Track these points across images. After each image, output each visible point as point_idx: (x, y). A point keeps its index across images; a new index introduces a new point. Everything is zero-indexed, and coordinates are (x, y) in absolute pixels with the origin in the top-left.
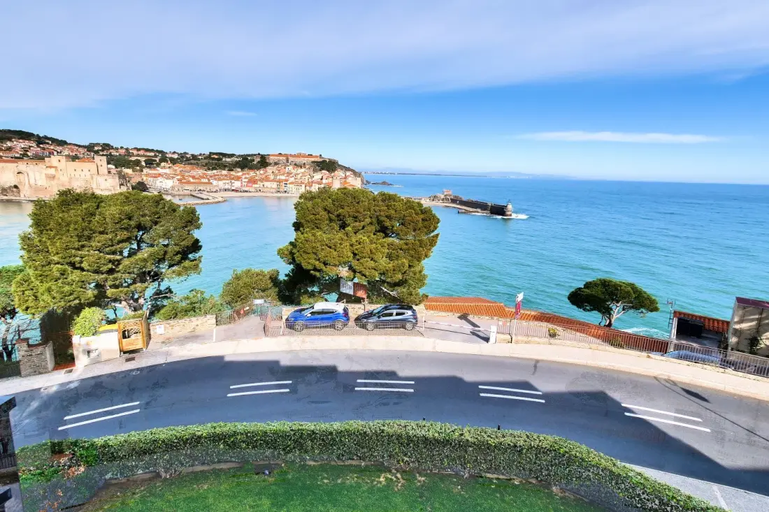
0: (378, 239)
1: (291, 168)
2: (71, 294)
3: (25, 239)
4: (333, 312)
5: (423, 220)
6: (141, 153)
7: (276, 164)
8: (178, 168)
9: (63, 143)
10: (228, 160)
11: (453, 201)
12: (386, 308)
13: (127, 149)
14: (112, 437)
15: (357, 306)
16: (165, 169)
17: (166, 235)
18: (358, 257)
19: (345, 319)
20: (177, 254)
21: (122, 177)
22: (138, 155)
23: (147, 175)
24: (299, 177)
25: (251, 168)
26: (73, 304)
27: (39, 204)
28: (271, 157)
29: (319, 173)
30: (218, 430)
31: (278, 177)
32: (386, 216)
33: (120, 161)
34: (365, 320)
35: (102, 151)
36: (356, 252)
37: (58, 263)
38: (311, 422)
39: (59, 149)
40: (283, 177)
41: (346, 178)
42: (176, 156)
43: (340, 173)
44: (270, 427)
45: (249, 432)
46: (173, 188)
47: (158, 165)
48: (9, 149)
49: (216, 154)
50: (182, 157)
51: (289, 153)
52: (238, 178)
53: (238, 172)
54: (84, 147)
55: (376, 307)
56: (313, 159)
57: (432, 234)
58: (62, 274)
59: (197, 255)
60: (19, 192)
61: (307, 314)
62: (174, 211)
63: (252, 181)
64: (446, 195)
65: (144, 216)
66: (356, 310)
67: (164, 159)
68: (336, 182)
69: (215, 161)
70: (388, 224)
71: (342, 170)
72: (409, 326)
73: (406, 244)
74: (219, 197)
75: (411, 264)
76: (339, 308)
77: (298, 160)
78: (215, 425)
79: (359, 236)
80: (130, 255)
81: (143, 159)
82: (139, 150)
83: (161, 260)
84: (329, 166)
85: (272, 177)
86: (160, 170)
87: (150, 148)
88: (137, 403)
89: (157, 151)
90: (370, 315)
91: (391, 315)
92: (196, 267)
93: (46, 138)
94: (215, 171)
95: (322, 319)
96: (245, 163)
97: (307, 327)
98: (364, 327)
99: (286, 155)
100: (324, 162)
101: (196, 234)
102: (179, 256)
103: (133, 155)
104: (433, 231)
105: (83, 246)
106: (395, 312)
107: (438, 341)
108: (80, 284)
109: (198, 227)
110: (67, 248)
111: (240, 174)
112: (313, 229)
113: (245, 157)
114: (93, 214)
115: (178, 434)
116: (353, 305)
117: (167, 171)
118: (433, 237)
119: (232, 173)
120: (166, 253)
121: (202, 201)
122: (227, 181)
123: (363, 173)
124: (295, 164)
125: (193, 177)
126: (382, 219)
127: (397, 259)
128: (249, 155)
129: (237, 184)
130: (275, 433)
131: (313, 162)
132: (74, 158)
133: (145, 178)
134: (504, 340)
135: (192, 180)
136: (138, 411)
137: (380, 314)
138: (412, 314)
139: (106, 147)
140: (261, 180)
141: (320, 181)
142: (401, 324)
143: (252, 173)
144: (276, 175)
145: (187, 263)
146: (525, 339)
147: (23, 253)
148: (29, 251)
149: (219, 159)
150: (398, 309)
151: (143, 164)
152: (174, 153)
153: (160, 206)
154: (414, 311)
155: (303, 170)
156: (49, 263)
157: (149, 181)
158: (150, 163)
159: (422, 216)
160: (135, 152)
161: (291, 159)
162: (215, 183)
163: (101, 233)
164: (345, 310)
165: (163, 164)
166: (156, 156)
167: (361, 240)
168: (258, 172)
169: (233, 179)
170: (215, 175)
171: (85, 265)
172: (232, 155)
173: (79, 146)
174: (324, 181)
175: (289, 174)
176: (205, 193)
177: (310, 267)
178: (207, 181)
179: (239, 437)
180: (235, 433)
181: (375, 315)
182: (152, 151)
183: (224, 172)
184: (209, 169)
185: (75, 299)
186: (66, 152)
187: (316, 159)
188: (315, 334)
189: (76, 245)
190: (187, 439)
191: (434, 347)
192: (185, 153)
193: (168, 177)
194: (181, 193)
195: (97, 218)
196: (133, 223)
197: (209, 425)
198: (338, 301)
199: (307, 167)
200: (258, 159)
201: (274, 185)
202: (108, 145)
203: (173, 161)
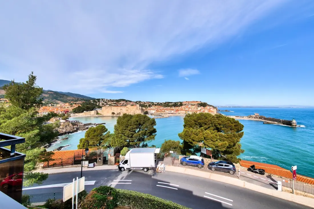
0: (215, 133)
1: (190, 106)
2: (121, 143)
3: (115, 126)
4: (197, 160)
5: (235, 125)
6: (148, 103)
7: (185, 105)
8: (156, 107)
9: (131, 101)
10: (171, 104)
11: (260, 118)
12: (220, 162)
13: (145, 102)
14: (121, 190)
15: (208, 159)
16: (153, 107)
17: (147, 127)
18: (206, 139)
19: (202, 164)
20: (148, 133)
21: (142, 110)
22: (147, 104)
23: (148, 109)
24: (193, 109)
25: (177, 106)
26: (122, 145)
27: (119, 117)
28: (184, 103)
29: (200, 107)
30: (149, 197)
31: (186, 109)
32: (218, 124)
33: (143, 105)
34: (211, 166)
35: (139, 103)
36: (205, 137)
37: (120, 133)
38: (181, 205)
39: (130, 103)
40: (187, 109)
41: (210, 109)
42: (156, 104)
43: (208, 107)
44: (166, 202)
45: (159, 202)
46: (154, 113)
47: (151, 106)
48: (120, 104)
49: (167, 102)
50: (158, 104)
51: (189, 101)
52: (173, 110)
53: (173, 108)
54: (135, 102)
55: (216, 161)
56: (198, 103)
57: (240, 132)
58: (121, 137)
59: (155, 134)
60: (120, 114)
61: (187, 159)
62: (149, 120)
63: (177, 110)
64: (256, 116)
65: (141, 121)
66: (207, 161)
67: (153, 105)
68: (205, 110)
69: (167, 105)
70: (219, 126)
71: (208, 106)
72: (231, 172)
73: (228, 135)
74: (167, 115)
75: (230, 144)
76: (200, 159)
77: (192, 103)
78: (149, 195)
79: (207, 131)
80: (138, 132)
81: (148, 105)
82: (147, 102)
83: (145, 135)
84: (204, 105)
85: (184, 109)
86: (152, 108)
87: (150, 101)
88: (131, 181)
89: (152, 102)
90: (213, 164)
91: (222, 165)
92: (154, 138)
93: (128, 100)
94: (166, 108)
95: (193, 162)
96: (176, 105)
97: (187, 165)
98: (210, 169)
99: (189, 102)
100: (202, 103)
101: (155, 127)
102: (149, 134)
103: (146, 104)
104: (241, 131)
105: (126, 129)
106: (224, 164)
107: (246, 183)
108: (124, 140)
109: (155, 125)
110: (122, 129)
111: (174, 108)
112: (189, 127)
113: (175, 103)
114: (129, 121)
115: (137, 195)
116: (206, 159)
117: (154, 108)
118: (241, 133)
119: (171, 108)
120: (145, 133)
121: (162, 117)
122: (170, 111)
123: (217, 107)
124: (192, 105)
125: (160, 110)
126: (217, 124)
127: (223, 141)
128: (177, 102)
129: (173, 112)
130: (167, 205)
131: (198, 104)
132: (132, 105)
133: (148, 110)
134: (288, 191)
135: (159, 110)
136: (131, 183)
137: (217, 164)
138: (232, 167)
139: (140, 102)
140: (180, 110)
141: (200, 110)
142: (227, 171)
143: (177, 108)
144: (185, 108)
145: (152, 136)
146: (303, 193)
147: (114, 130)
148: (115, 130)
149: (168, 104)
150: (226, 163)
151: (148, 106)
152: (156, 103)
153: (146, 118)
154: (234, 166)
155: (194, 107)
156: (119, 133)
157: (149, 111)
158: (150, 106)
159: (234, 124)
160: (146, 103)
161: (190, 103)
162: (166, 111)
163: (130, 126)
164: (202, 160)
165: (153, 106)
166: (151, 104)
167: (207, 133)
168: (179, 108)
169: (172, 110)
170: (166, 109)
171: (126, 135)
172: (171, 103)
173: (134, 102)
174: (202, 110)
175: (189, 108)
176: (163, 114)
177: (188, 141)
178: (164, 111)
179: (155, 203)
180: (154, 201)
181: (215, 164)
182: (150, 102)
183: (169, 108)
184: (165, 107)
185: (122, 144)
186: (131, 104)
187: (199, 103)
188: (189, 168)
189: (124, 129)
190: (140, 198)
191: (244, 185)
192: (159, 103)
193: (153, 110)
194: (156, 114)
195: (130, 121)
196: (138, 123)
197: (147, 194)
198: (200, 156)
199: (196, 105)
200: (179, 104)
201: (184, 112)
202: (140, 101)
203: (155, 105)
